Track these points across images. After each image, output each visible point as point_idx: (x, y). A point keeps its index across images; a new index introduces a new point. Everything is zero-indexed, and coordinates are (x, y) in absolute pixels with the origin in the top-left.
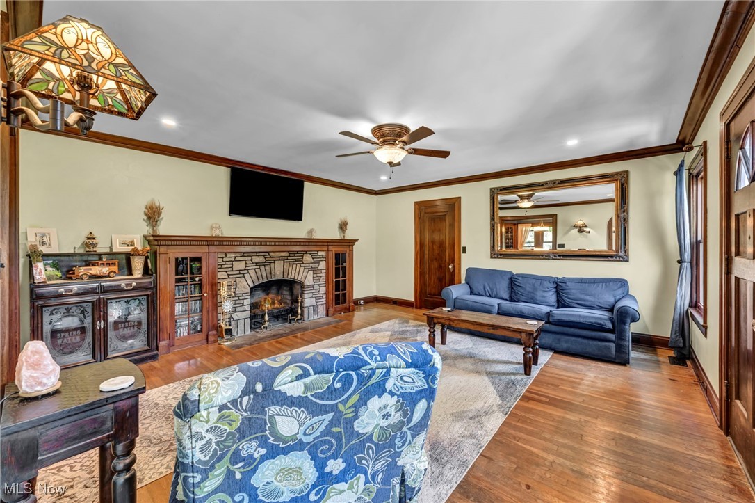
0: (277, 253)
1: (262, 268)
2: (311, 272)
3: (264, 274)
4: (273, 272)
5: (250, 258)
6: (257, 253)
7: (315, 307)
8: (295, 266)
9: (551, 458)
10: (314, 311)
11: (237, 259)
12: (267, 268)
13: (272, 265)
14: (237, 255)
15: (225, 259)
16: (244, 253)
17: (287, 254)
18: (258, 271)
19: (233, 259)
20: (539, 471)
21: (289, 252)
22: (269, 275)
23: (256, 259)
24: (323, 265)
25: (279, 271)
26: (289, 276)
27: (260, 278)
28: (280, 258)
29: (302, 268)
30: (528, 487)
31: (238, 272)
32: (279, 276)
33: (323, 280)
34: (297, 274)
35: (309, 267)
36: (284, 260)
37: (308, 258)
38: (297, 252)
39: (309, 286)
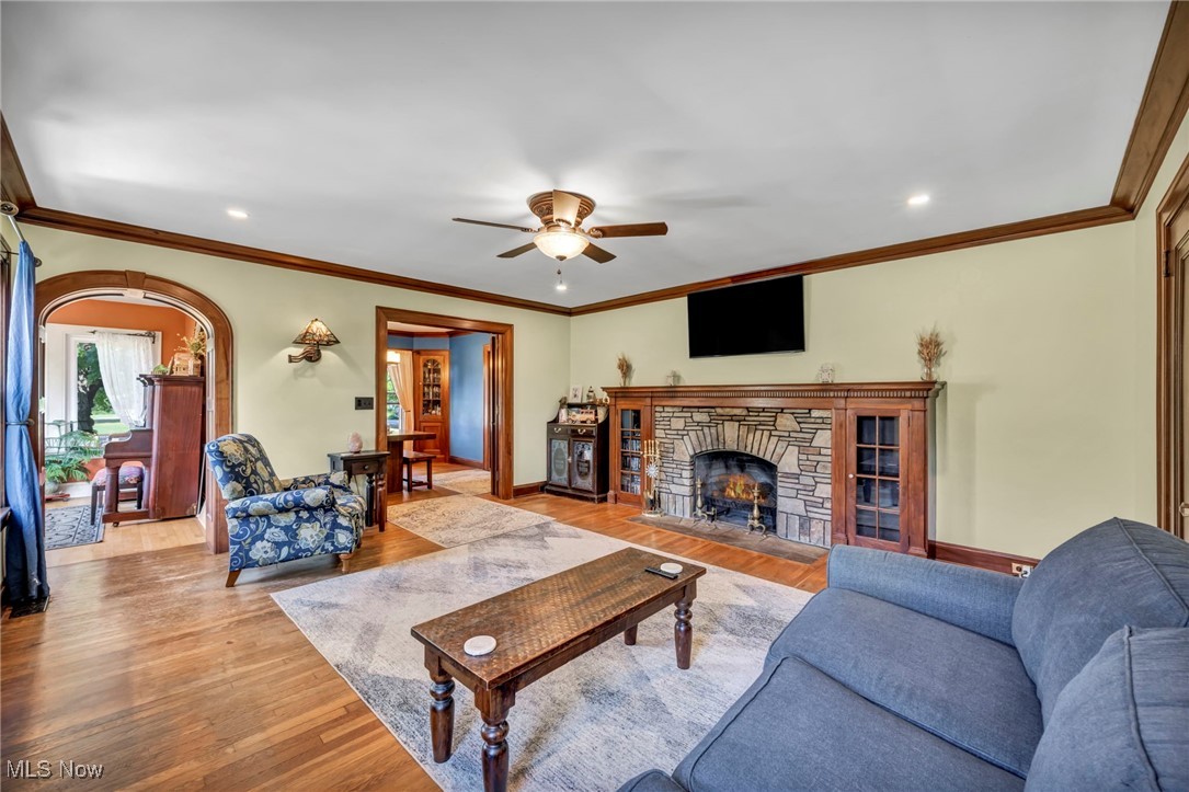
0: (728, 410)
1: (706, 430)
2: (793, 450)
3: (709, 440)
4: (721, 438)
5: (689, 415)
6: (699, 407)
7: (805, 522)
8: (758, 433)
9: (231, 672)
10: (801, 526)
11: (675, 415)
12: (713, 430)
13: (720, 427)
14: (675, 409)
15: (663, 414)
16: (684, 407)
17: (745, 413)
18: (700, 433)
19: (671, 415)
20: (232, 656)
21: (747, 408)
22: (715, 443)
23: (698, 417)
24: (824, 439)
25: (731, 437)
26: (749, 450)
27: (704, 444)
28: (732, 418)
29: (774, 440)
30: (229, 643)
31: (675, 432)
32: (731, 446)
33: (826, 470)
34: (762, 448)
35: (787, 438)
36: (739, 420)
37: (786, 422)
38: (764, 409)
39: (787, 475)
